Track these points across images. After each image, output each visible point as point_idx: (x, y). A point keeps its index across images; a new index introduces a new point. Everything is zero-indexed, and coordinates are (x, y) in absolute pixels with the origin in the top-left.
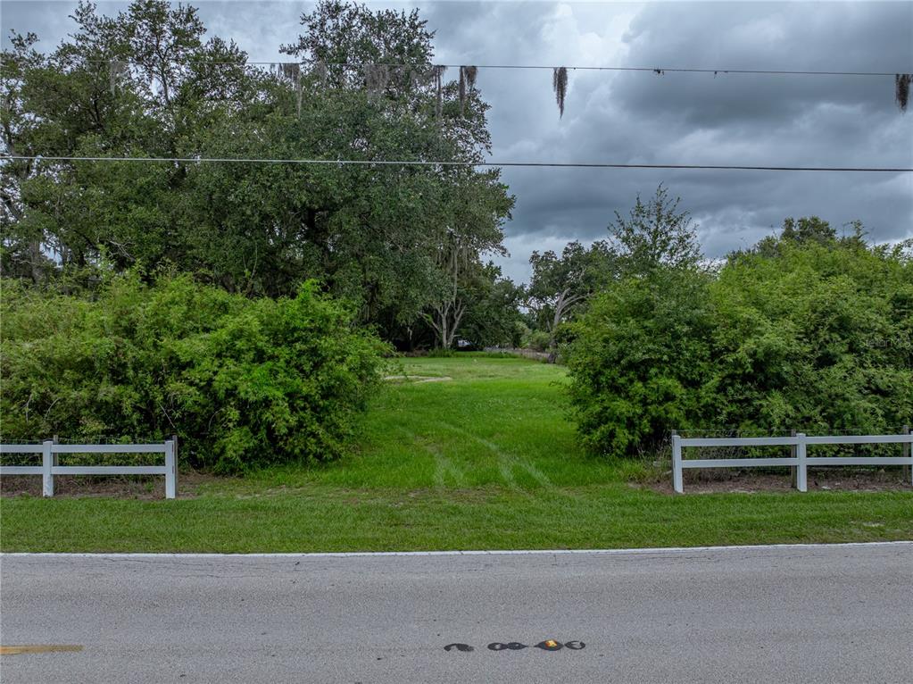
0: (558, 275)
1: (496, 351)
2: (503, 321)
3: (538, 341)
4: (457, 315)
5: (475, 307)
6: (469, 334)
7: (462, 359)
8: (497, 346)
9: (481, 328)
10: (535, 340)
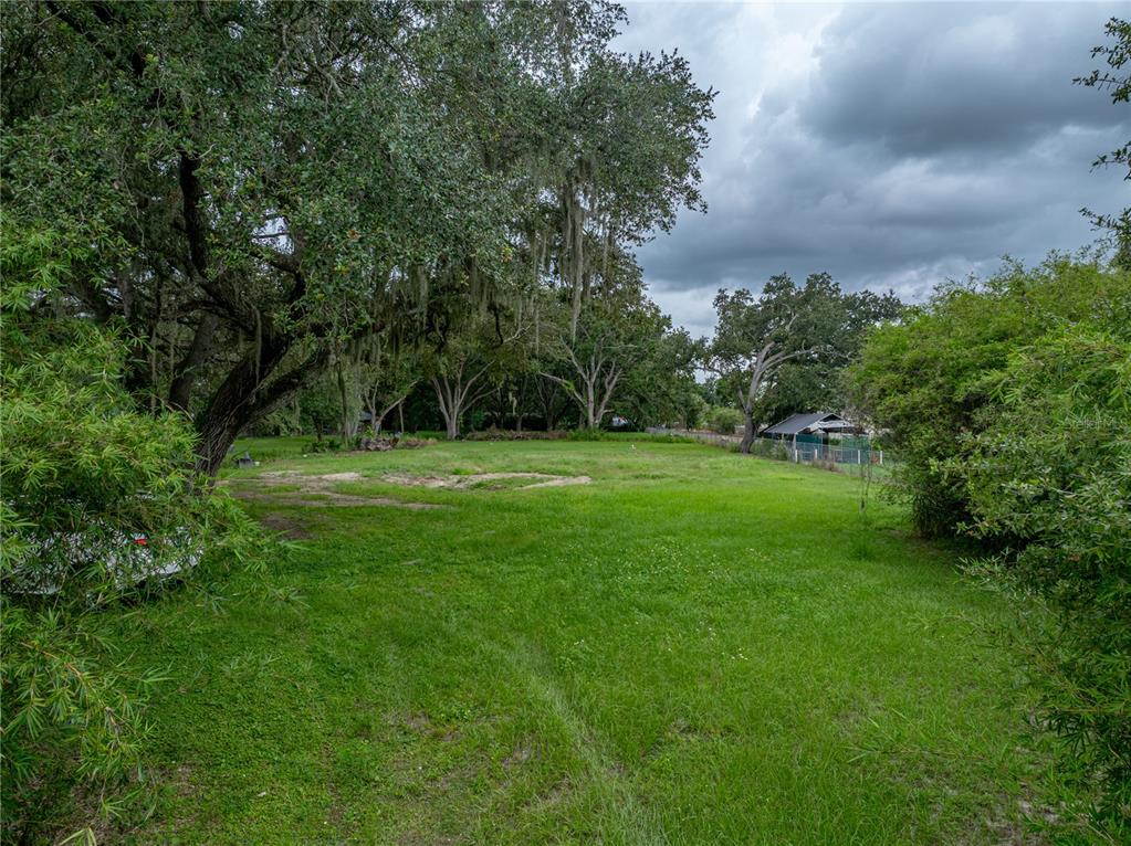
0: (755, 323)
1: (663, 432)
2: (673, 391)
3: (719, 419)
4: (609, 383)
5: (634, 372)
6: (625, 409)
7: (614, 444)
8: (664, 426)
9: (642, 400)
10: (714, 418)
